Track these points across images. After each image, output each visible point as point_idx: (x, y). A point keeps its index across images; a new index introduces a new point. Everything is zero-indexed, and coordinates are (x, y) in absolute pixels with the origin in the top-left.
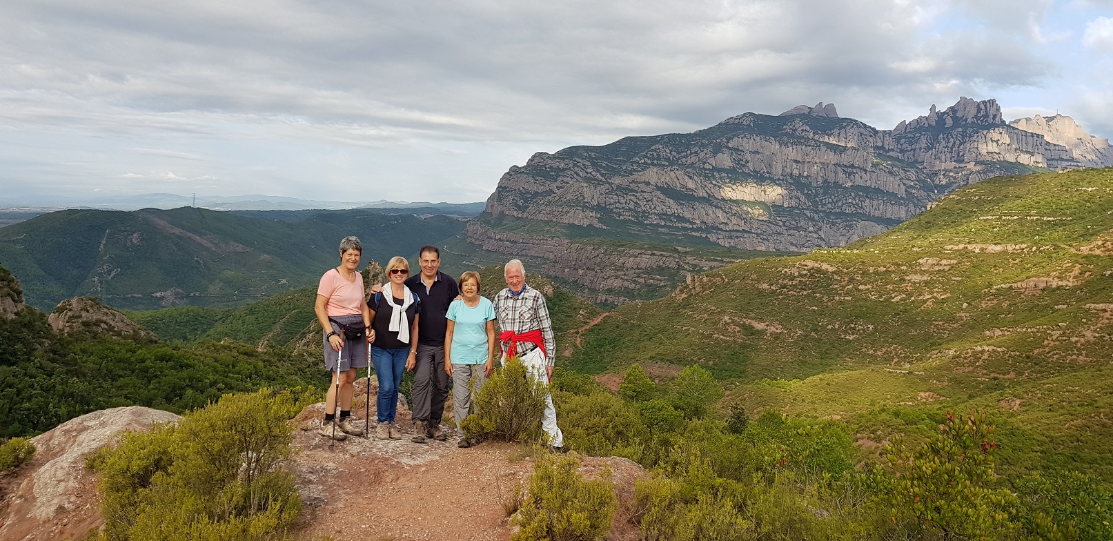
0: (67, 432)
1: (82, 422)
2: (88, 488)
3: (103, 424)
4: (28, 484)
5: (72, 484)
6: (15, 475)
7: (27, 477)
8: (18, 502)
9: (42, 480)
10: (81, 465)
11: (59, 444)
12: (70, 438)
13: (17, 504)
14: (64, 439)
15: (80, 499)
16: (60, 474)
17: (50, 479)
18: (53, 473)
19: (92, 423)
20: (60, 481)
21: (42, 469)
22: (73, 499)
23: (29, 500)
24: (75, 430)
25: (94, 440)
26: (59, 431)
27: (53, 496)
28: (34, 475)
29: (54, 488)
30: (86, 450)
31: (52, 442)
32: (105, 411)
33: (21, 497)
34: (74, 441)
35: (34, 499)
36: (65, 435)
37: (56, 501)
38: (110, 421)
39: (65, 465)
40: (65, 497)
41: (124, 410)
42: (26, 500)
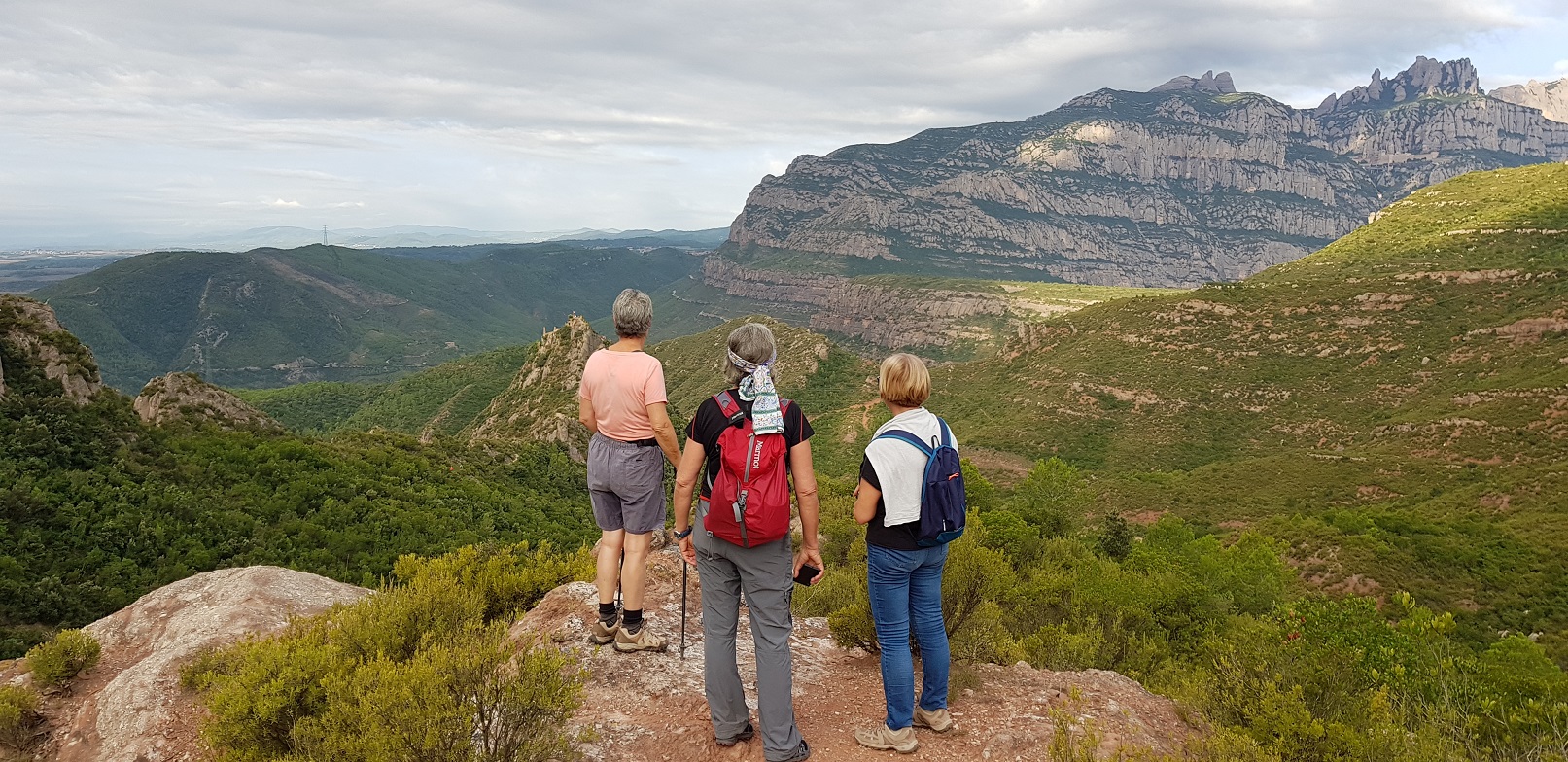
0: (152, 611)
1: (175, 595)
2: (185, 722)
3: (209, 599)
4: (88, 711)
5: (160, 714)
6: (67, 693)
7: (87, 695)
8: (72, 744)
9: (110, 706)
10: (174, 680)
11: (139, 633)
12: (156, 622)
13: (71, 747)
14: (147, 624)
15: (173, 743)
16: (140, 697)
17: (123, 705)
18: (127, 695)
19: (191, 596)
20: (141, 709)
21: (110, 687)
22: (161, 743)
23: (91, 743)
24: (165, 608)
25: (195, 630)
26: (138, 609)
27: (130, 737)
28: (98, 695)
29: (130, 721)
30: (181, 651)
31: (128, 629)
32: (212, 575)
33: (77, 734)
34: (164, 629)
35: (99, 740)
36: (148, 617)
37: (131, 748)
38: (220, 593)
39: (148, 680)
40: (147, 740)
41: (240, 574)
42: (85, 741)
